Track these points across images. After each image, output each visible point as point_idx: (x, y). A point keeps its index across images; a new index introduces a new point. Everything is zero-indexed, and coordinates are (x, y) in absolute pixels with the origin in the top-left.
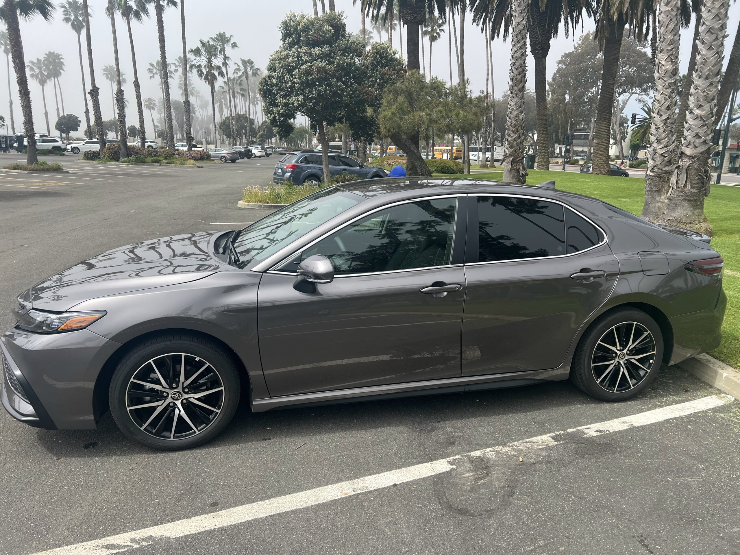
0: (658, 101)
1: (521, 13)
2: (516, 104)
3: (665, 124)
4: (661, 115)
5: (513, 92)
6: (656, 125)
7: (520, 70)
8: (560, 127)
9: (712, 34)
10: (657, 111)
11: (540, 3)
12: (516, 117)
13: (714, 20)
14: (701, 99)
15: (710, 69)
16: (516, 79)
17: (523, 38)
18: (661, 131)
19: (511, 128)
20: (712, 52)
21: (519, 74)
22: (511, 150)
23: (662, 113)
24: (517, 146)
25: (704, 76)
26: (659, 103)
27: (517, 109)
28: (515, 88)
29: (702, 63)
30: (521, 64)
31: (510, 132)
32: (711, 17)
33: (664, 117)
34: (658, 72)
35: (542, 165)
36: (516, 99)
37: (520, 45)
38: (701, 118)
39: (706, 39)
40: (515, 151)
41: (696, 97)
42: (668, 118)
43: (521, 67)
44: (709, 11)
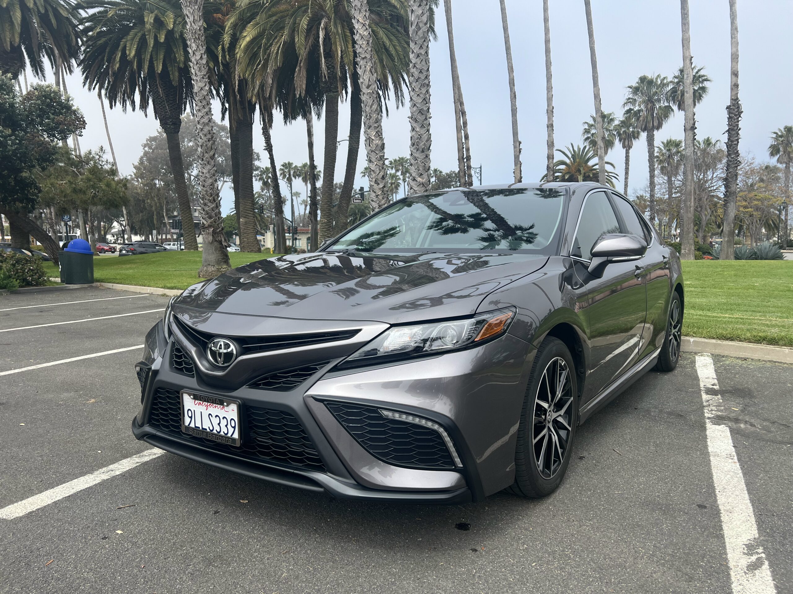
0: (373, 171)
1: (203, 78)
2: (209, 172)
3: (383, 191)
4: (379, 184)
5: (204, 159)
6: (375, 192)
7: (209, 136)
8: (155, 213)
9: (423, 114)
10: (374, 180)
11: (171, 76)
12: (211, 185)
13: (422, 103)
14: (421, 169)
15: (425, 144)
16: (206, 145)
17: (208, 104)
18: (380, 197)
19: (208, 198)
20: (424, 129)
21: (209, 141)
22: (209, 221)
23: (379, 182)
24: (216, 216)
25: (421, 150)
26: (375, 173)
27: (211, 178)
28: (207, 155)
29: (418, 138)
30: (209, 131)
31: (206, 201)
32: (420, 101)
33: (381, 186)
34: (370, 145)
35: (191, 245)
36: (209, 167)
37: (205, 110)
38: (423, 184)
39: (419, 119)
40: (215, 222)
41: (416, 167)
42: (384, 187)
43: (209, 133)
44: (418, 95)
